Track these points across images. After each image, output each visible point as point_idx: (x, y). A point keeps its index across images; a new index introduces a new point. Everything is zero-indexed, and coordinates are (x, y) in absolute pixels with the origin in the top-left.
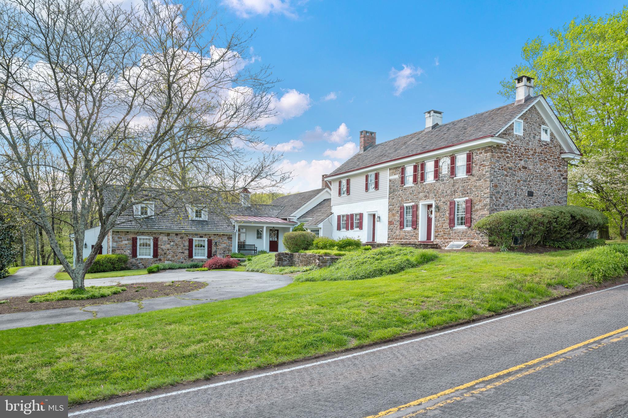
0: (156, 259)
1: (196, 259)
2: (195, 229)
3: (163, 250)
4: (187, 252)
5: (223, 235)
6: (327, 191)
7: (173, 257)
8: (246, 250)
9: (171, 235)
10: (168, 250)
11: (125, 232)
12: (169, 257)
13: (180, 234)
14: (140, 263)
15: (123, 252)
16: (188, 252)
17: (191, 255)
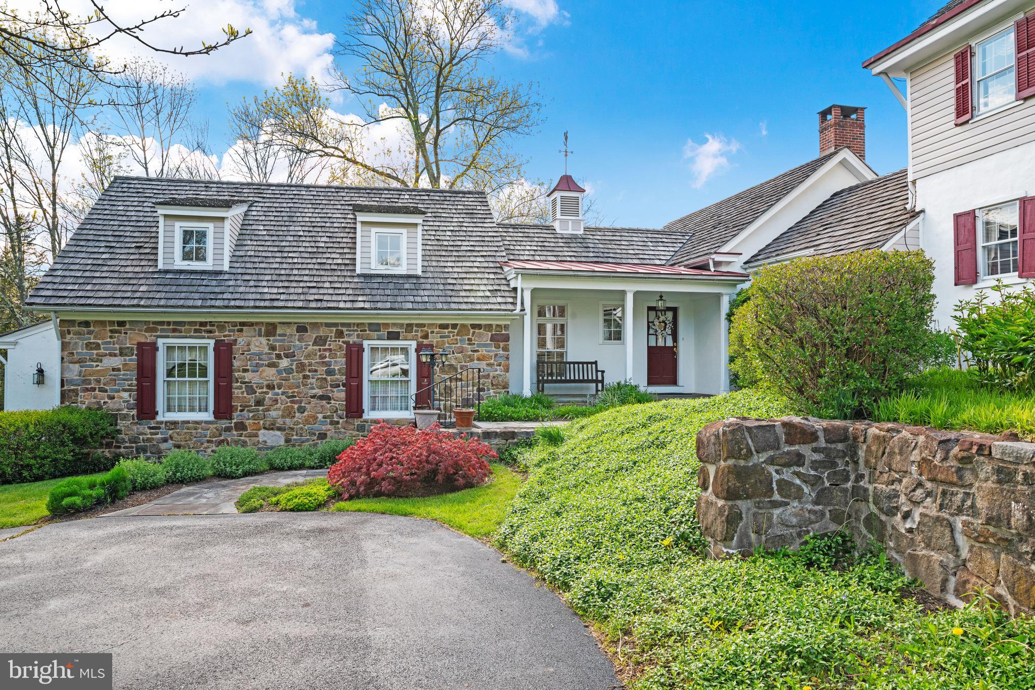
0: (224, 423)
1: (376, 422)
2: (367, 305)
3: (251, 390)
4: (340, 394)
5: (474, 326)
6: (844, 163)
7: (289, 413)
8: (566, 381)
9: (279, 331)
10: (271, 387)
11: (112, 323)
12: (273, 414)
13: (315, 325)
14: (165, 440)
15: (103, 398)
16: (343, 395)
17: (354, 408)
